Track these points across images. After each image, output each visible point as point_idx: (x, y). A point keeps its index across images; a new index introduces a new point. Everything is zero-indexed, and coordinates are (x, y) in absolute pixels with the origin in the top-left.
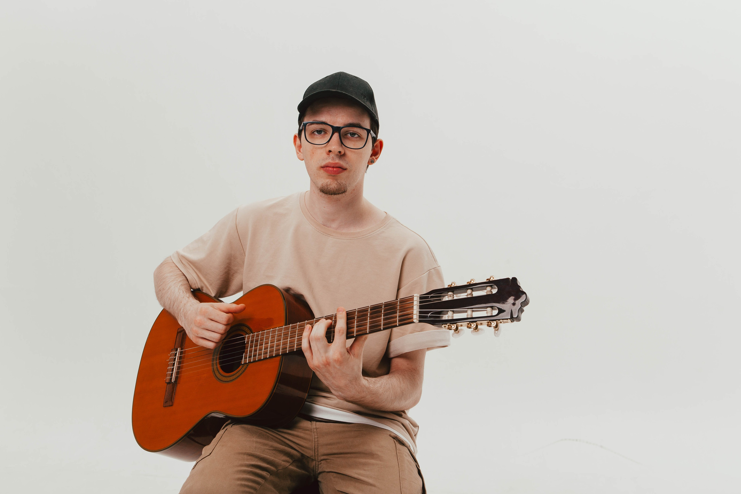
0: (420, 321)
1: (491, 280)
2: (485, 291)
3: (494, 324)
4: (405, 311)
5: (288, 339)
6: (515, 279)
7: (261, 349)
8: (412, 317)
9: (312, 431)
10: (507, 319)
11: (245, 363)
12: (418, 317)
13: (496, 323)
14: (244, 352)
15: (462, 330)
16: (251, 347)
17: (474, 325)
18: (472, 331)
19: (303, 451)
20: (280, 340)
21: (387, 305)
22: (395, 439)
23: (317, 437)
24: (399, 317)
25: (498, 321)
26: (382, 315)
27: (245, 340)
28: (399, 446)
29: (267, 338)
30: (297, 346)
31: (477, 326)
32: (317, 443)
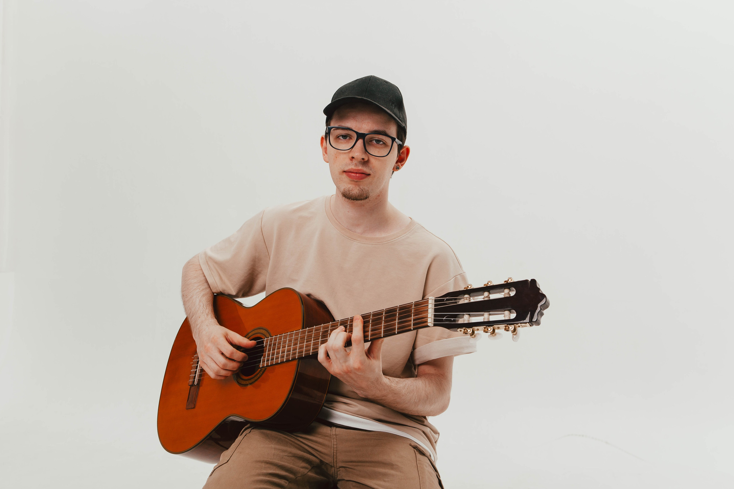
1: (509, 282)
2: (503, 293)
3: (512, 328)
4: (420, 315)
5: (304, 342)
6: (534, 281)
7: (278, 353)
8: (426, 320)
9: (331, 437)
10: (526, 323)
11: (263, 367)
12: (433, 320)
13: (514, 327)
14: (262, 355)
15: (478, 334)
16: (269, 350)
17: (491, 329)
18: (489, 336)
19: (322, 457)
20: (297, 344)
21: (402, 308)
22: (416, 449)
23: (336, 443)
24: (414, 320)
25: (516, 325)
26: (396, 319)
27: (264, 343)
28: (419, 456)
29: (285, 342)
30: (313, 350)
31: (494, 330)
32: (336, 449)
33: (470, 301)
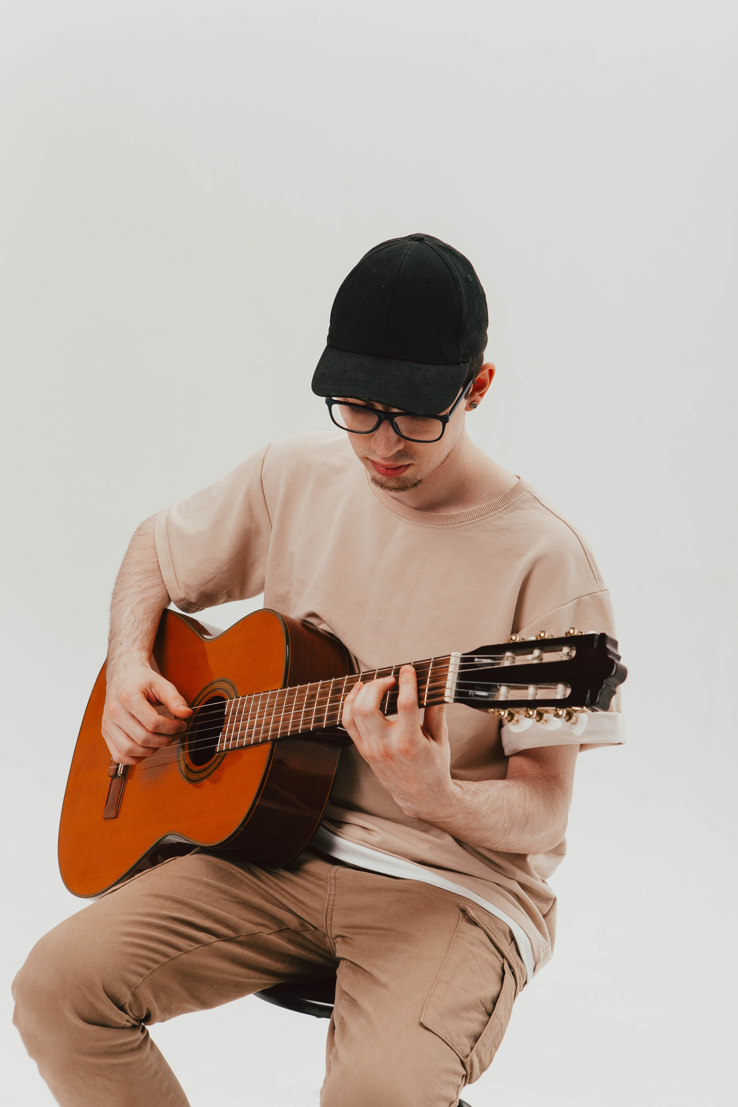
0: (456, 701)
2: (562, 654)
3: (564, 712)
4: (438, 681)
5: (281, 712)
7: (243, 728)
8: (443, 692)
9: (327, 882)
10: (586, 706)
11: (222, 750)
12: (454, 693)
13: (569, 712)
14: (221, 730)
16: (232, 722)
17: (535, 713)
20: (271, 714)
22: (463, 913)
23: (334, 893)
24: (429, 690)
25: (570, 708)
27: (225, 708)
28: (464, 925)
29: (255, 709)
30: (292, 727)
32: (332, 904)
33: (514, 662)
